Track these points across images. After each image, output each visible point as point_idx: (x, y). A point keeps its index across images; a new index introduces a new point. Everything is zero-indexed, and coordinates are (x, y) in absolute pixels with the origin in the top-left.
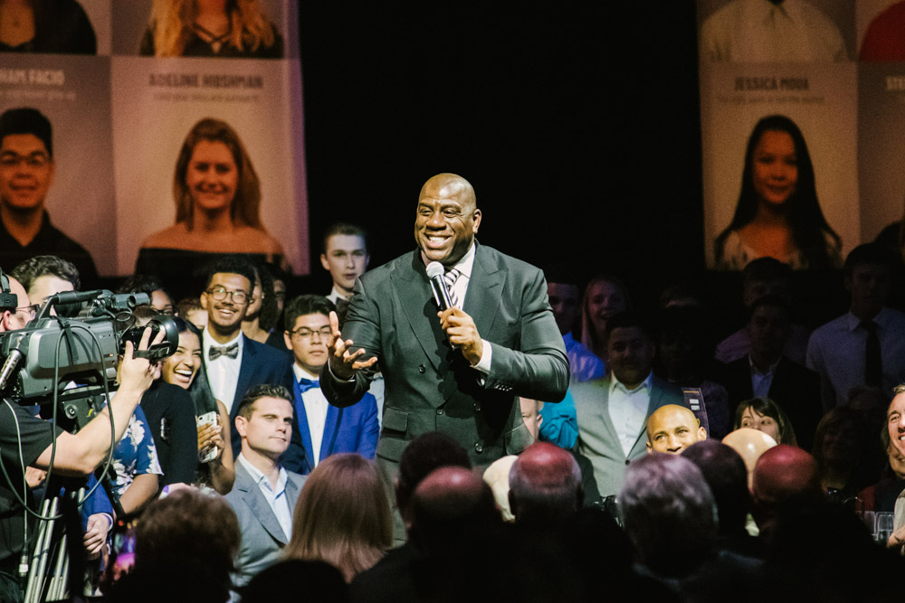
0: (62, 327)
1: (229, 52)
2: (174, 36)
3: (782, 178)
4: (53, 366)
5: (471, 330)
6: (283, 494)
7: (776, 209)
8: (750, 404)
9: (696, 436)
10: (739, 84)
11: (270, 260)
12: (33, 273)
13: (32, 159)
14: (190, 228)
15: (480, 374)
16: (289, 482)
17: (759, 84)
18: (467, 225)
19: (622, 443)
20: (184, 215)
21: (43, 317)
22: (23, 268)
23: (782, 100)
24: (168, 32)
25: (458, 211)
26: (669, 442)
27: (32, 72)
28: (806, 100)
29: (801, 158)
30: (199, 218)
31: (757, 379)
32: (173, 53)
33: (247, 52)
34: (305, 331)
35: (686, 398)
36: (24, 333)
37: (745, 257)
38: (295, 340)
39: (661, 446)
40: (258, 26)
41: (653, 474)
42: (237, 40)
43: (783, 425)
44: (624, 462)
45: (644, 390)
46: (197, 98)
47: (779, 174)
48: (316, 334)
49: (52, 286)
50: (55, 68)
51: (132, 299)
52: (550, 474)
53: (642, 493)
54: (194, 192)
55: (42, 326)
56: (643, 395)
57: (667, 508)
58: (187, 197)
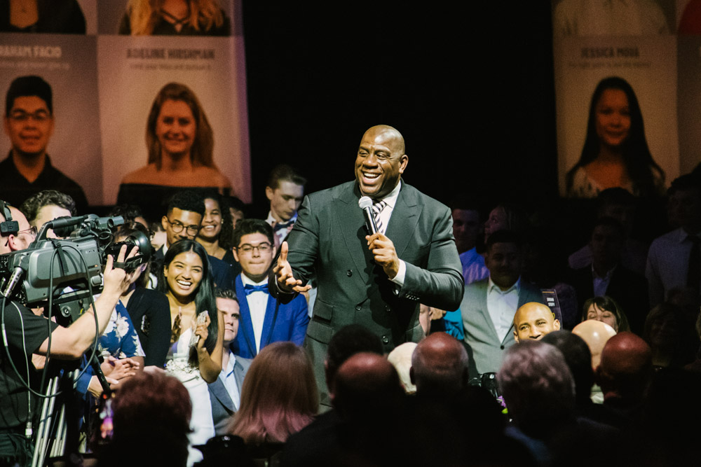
0: (55, 247)
1: (188, 31)
2: (146, 20)
3: (618, 126)
4: (48, 278)
5: (391, 251)
6: (232, 374)
7: (613, 149)
8: (594, 302)
9: (552, 326)
10: (585, 53)
11: (221, 192)
12: (40, 203)
13: (37, 116)
14: (159, 168)
15: (395, 286)
16: (237, 364)
17: (600, 53)
18: (394, 167)
19: (497, 332)
20: (155, 158)
21: (41, 239)
22: (32, 200)
23: (618, 66)
24: (141, 16)
25: (388, 155)
26: (531, 331)
27: (36, 48)
28: (636, 65)
29: (633, 110)
30: (166, 160)
31: (597, 282)
32: (145, 32)
33: (202, 31)
34: (248, 247)
35: (544, 297)
36: (25, 253)
37: (590, 187)
38: (241, 254)
39: (525, 335)
40: (210, 11)
41: (524, 358)
42: (194, 21)
43: (620, 317)
44: (499, 346)
45: (515, 291)
46: (163, 67)
47: (616, 122)
48: (255, 249)
49: (52, 213)
50: (54, 44)
51: (111, 221)
52: (442, 359)
53: (516, 373)
54: (162, 140)
55: (40, 246)
56: (514, 295)
57: (535, 385)
58: (157, 144)
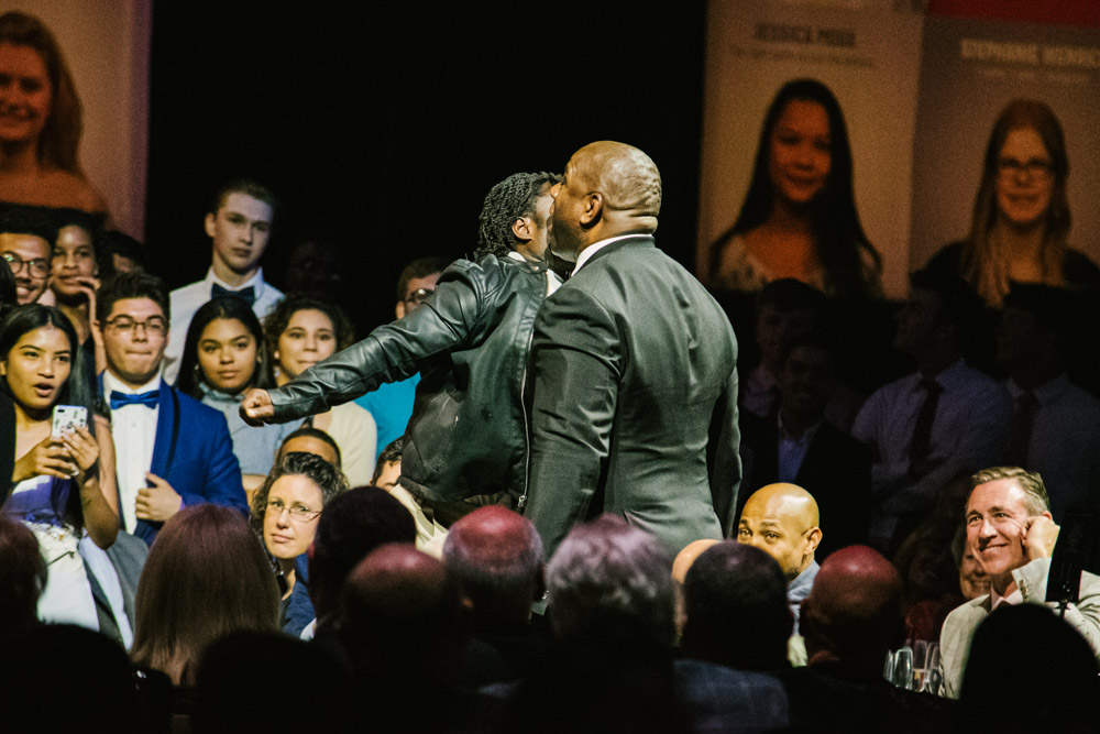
3: (809, 168)
7: (797, 209)
10: (762, 32)
17: (788, 34)
23: (818, 59)
28: (850, 62)
29: (837, 143)
31: (787, 446)
34: (125, 321)
37: (750, 272)
38: (109, 333)
41: (595, 550)
47: (805, 160)
48: (140, 327)
52: (499, 546)
53: (576, 574)
57: (605, 599)
